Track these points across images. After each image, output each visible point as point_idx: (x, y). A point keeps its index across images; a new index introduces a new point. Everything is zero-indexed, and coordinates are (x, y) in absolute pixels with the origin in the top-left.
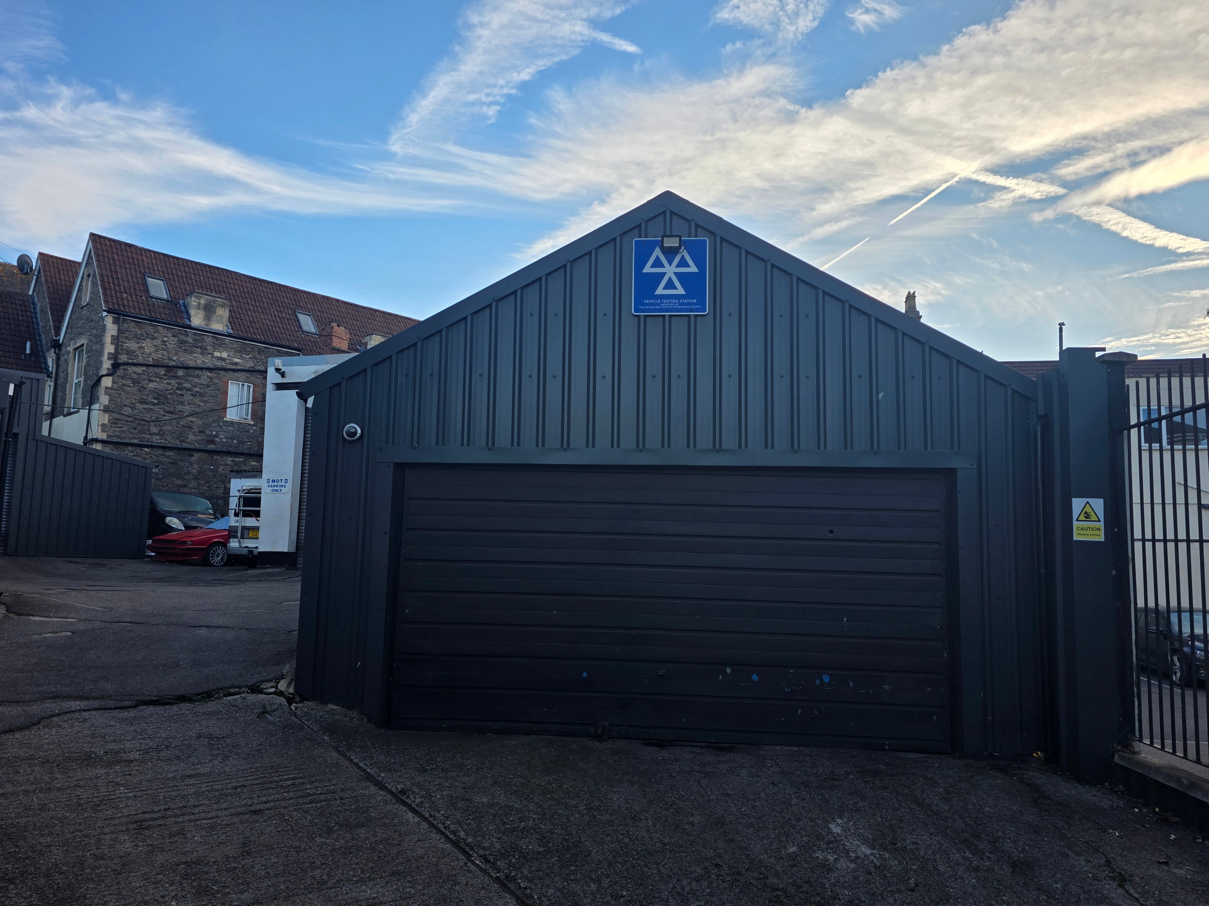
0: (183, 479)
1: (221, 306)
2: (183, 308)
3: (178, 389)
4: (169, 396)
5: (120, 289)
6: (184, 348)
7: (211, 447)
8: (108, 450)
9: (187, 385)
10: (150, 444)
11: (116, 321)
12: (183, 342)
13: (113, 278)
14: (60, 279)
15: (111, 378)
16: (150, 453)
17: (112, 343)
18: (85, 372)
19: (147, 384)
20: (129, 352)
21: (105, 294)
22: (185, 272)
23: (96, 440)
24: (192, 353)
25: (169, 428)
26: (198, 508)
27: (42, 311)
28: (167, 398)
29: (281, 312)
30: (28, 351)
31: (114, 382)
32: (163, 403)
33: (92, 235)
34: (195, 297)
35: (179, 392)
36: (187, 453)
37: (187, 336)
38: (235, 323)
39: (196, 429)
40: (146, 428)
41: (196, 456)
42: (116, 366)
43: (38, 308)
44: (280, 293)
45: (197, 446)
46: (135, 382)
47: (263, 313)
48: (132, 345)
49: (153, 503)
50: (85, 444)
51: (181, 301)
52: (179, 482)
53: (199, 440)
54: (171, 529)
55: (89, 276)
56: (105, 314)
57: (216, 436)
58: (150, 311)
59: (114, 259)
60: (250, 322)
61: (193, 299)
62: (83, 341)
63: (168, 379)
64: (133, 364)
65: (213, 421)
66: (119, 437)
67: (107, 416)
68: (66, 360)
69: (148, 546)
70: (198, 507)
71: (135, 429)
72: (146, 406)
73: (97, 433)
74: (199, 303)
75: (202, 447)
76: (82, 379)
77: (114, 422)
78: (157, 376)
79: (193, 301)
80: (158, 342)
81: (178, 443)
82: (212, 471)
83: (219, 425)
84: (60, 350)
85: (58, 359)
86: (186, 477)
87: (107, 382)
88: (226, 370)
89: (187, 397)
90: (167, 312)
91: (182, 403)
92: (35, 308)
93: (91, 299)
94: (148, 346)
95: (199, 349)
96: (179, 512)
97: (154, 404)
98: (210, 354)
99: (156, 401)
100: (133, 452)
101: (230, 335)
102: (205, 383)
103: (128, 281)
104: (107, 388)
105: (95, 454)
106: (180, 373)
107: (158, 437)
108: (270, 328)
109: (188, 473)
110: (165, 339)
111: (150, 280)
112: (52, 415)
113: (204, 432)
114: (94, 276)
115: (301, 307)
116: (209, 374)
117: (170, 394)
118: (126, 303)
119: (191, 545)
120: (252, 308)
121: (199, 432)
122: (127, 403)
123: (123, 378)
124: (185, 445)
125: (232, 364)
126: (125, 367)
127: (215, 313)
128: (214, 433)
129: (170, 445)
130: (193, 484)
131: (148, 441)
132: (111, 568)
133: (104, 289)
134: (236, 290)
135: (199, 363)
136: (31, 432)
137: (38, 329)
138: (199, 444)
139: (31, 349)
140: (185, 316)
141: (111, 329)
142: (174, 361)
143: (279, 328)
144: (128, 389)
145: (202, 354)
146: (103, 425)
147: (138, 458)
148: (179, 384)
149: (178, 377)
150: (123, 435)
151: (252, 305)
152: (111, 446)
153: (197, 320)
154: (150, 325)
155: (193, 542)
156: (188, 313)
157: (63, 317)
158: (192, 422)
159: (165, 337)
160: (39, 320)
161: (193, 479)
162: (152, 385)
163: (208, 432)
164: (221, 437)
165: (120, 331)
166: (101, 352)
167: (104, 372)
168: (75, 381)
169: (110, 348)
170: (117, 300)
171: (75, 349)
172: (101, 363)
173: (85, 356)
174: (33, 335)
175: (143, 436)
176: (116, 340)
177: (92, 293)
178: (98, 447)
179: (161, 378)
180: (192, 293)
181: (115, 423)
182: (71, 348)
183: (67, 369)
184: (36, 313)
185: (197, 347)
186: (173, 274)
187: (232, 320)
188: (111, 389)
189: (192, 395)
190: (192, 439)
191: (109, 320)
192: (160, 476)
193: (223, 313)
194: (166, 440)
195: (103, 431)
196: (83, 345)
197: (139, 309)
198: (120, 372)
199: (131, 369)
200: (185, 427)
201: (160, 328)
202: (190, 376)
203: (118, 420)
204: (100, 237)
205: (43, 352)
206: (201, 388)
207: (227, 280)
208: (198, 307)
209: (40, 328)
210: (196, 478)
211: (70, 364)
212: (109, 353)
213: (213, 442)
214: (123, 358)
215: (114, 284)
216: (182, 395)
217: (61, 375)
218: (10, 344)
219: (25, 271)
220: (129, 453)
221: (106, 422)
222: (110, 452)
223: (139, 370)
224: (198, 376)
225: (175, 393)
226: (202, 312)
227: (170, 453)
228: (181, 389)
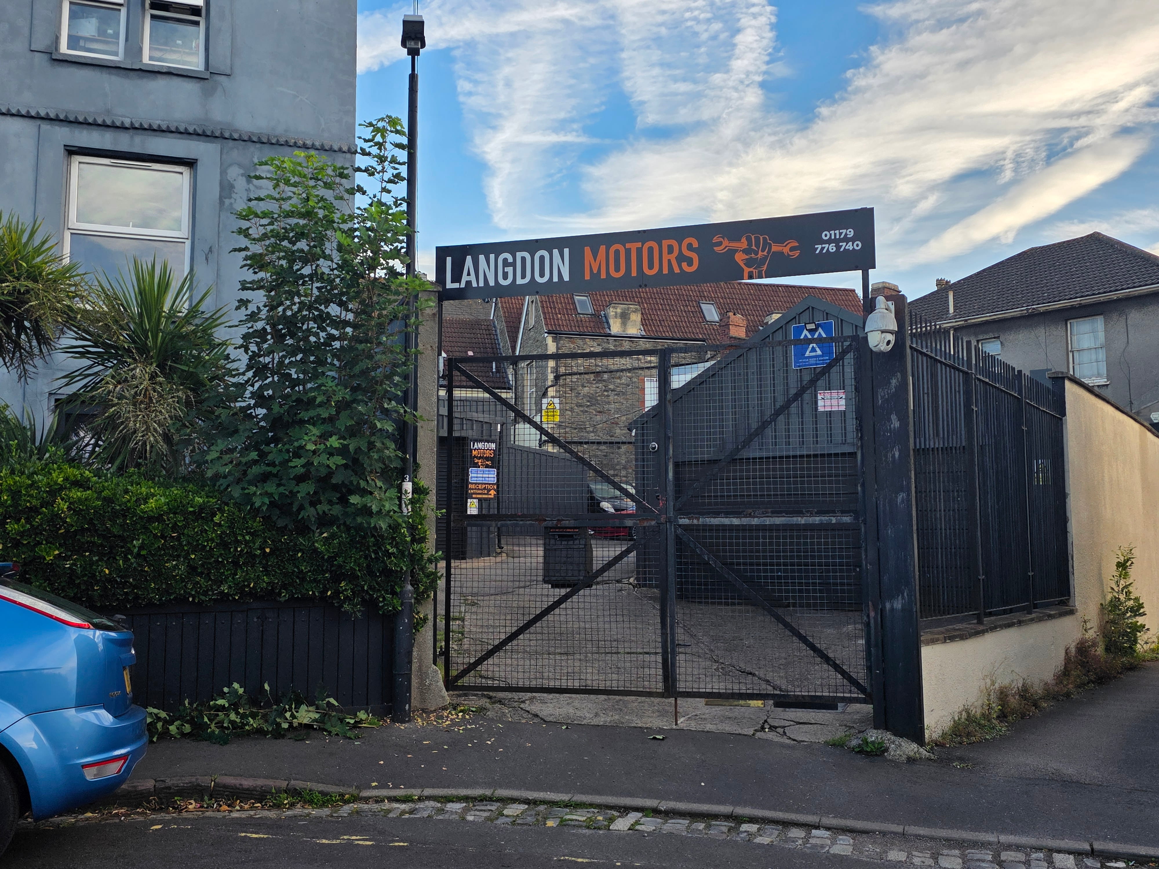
1: (634, 311)
2: (604, 319)
3: (605, 391)
4: (599, 398)
5: (556, 311)
9: (611, 387)
10: (587, 440)
11: (555, 340)
12: (606, 350)
13: (549, 302)
14: (512, 303)
15: (554, 388)
16: (588, 449)
18: (536, 384)
19: (582, 390)
20: (566, 364)
21: (545, 318)
23: (548, 441)
25: (601, 425)
27: (501, 333)
28: (597, 400)
29: (687, 306)
30: (494, 369)
31: (557, 391)
32: (595, 405)
34: (613, 307)
35: (606, 393)
36: (615, 446)
37: (609, 343)
38: (646, 325)
39: (622, 425)
40: (584, 427)
41: (624, 448)
42: (557, 378)
43: (498, 331)
46: (572, 389)
47: (669, 312)
49: (591, 492)
50: (540, 444)
51: (602, 313)
52: (612, 472)
53: (625, 434)
54: (604, 511)
55: (532, 302)
56: (546, 335)
58: (579, 327)
60: (660, 321)
61: (611, 309)
63: (597, 382)
64: (570, 374)
66: (564, 436)
68: (522, 375)
71: (575, 428)
72: (582, 409)
74: (616, 312)
75: (628, 440)
76: (534, 389)
78: (589, 382)
79: (611, 312)
80: (587, 351)
81: (608, 438)
84: (516, 366)
85: (516, 374)
86: (618, 467)
87: (552, 391)
88: (642, 368)
89: (613, 397)
90: (592, 324)
91: (609, 403)
92: (496, 331)
93: (535, 322)
96: (610, 498)
97: (588, 406)
99: (589, 404)
101: (642, 337)
102: (626, 383)
103: (561, 303)
104: (552, 396)
105: (548, 455)
106: (606, 376)
107: (592, 434)
108: (676, 325)
109: (618, 463)
110: (592, 349)
111: (577, 298)
112: (515, 423)
114: (536, 303)
115: (704, 297)
116: (628, 374)
117: (599, 396)
118: (560, 322)
120: (661, 307)
121: (624, 427)
122: (568, 407)
123: (563, 386)
124: (614, 439)
125: (646, 362)
126: (564, 377)
127: (629, 319)
129: (602, 440)
130: (623, 472)
133: (544, 313)
134: (646, 293)
135: (620, 365)
136: (504, 443)
138: (625, 437)
139: (496, 367)
140: (606, 326)
141: (551, 347)
143: (685, 322)
144: (568, 395)
148: (605, 387)
149: (604, 381)
150: (567, 435)
151: (661, 305)
153: (616, 328)
154: (580, 338)
156: (608, 323)
157: (517, 337)
158: (618, 419)
159: (592, 347)
160: (500, 340)
162: (585, 390)
165: (558, 346)
166: (545, 367)
167: (549, 383)
168: (529, 392)
169: (552, 363)
170: (554, 322)
171: (527, 364)
172: (546, 376)
173: (535, 370)
174: (496, 356)
175: (582, 434)
177: (536, 317)
179: (591, 383)
180: (610, 304)
181: (561, 426)
182: (524, 364)
183: (522, 382)
184: (497, 335)
187: (644, 323)
188: (555, 396)
189: (616, 394)
190: (619, 433)
191: (549, 340)
193: (636, 318)
194: (599, 436)
197: (571, 326)
198: (561, 382)
199: (568, 379)
200: (613, 423)
201: (587, 340)
202: (613, 378)
203: (562, 422)
205: (505, 369)
206: (622, 388)
208: (616, 317)
209: (501, 348)
210: (625, 468)
211: (525, 378)
212: (551, 367)
214: (562, 371)
215: (551, 307)
216: (608, 396)
217: (519, 387)
218: (482, 365)
223: (575, 378)
224: (620, 378)
225: (603, 395)
226: (619, 320)
227: (603, 447)
228: (607, 391)
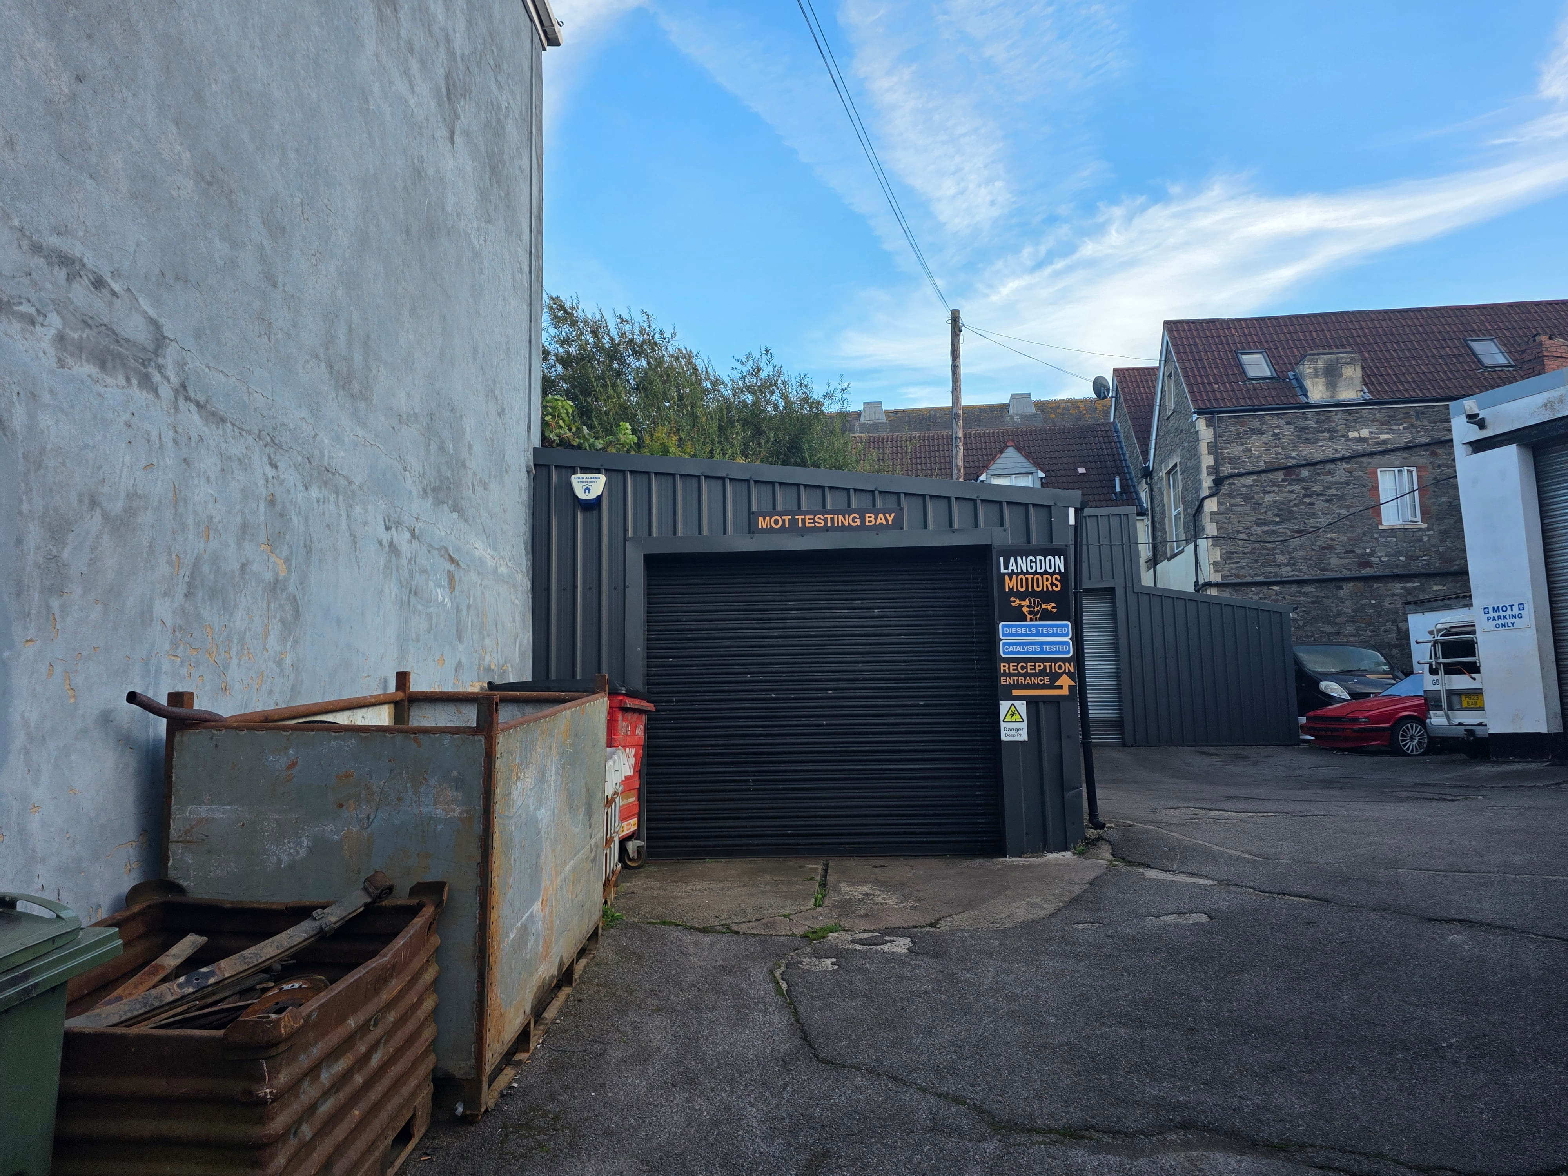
0: (1334, 624)
1: (1348, 364)
2: (1294, 382)
3: (1305, 496)
4: (1295, 509)
5: (1209, 379)
6: (1304, 436)
7: (1366, 572)
8: (1226, 594)
9: (1317, 488)
10: (1279, 579)
11: (1210, 423)
12: (1302, 429)
13: (1198, 368)
14: (1140, 393)
15: (1215, 499)
16: (1281, 593)
17: (1209, 453)
18: (1184, 498)
19: (1263, 498)
20: (1232, 460)
21: (1192, 392)
22: (1290, 333)
23: (1209, 585)
24: (1316, 441)
25: (1302, 553)
26: (1365, 665)
27: (1126, 437)
28: (1291, 512)
29: (1443, 348)
30: (1118, 489)
31: (1219, 504)
32: (1289, 520)
33: (1166, 323)
34: (1309, 361)
35: (1307, 500)
36: (1333, 585)
37: (1306, 419)
38: (1373, 384)
39: (1340, 549)
40: (1271, 558)
41: (1347, 588)
42: (1219, 482)
43: (1122, 435)
44: (1436, 321)
45: (1346, 573)
46: (1246, 498)
47: (1414, 357)
48: (1235, 450)
49: (1298, 663)
50: (1197, 591)
51: (1290, 374)
52: (1329, 628)
53: (1348, 564)
54: (1329, 699)
55: (1170, 376)
56: (1195, 417)
57: (1371, 555)
58: (1250, 398)
59: (1196, 345)
60: (1396, 375)
61: (1307, 365)
62: (1175, 459)
63: (1289, 484)
64: (1241, 475)
65: (1364, 534)
66: (1237, 576)
67: (1217, 551)
68: (1160, 489)
69: (1302, 727)
70: (1365, 662)
71: (1256, 561)
72: (1266, 528)
73: (1209, 575)
74: (1316, 369)
75: (1354, 574)
76: (1181, 509)
77: (1228, 556)
78: (1274, 484)
79: (1307, 369)
80: (1267, 437)
81: (1318, 574)
82: (1374, 606)
83: (1372, 538)
84: (1151, 479)
85: (1151, 490)
86: (1338, 620)
87: (1211, 505)
88: (1371, 454)
89: (1320, 505)
90: (1274, 393)
91: (1314, 515)
92: (1118, 437)
93: (1176, 404)
94: (1255, 444)
95: (1325, 434)
96: (1338, 673)
97: (1277, 523)
98: (1343, 436)
99: (1277, 519)
100: (1258, 593)
101: (1368, 403)
102: (1342, 480)
103: (1217, 367)
104: (1212, 513)
105: (1210, 603)
106: (1305, 473)
107: (1289, 569)
108: (1429, 375)
109: (1339, 614)
110: (1277, 431)
111: (1245, 358)
112: (1154, 562)
113: (1353, 551)
114: (1176, 374)
115: (1474, 331)
116: (1346, 466)
117: (1295, 505)
118: (1218, 395)
119: (1366, 723)
120: (1395, 355)
121: (1346, 552)
122: (1240, 529)
123: (1230, 495)
124: (1328, 575)
125: (1378, 443)
126: (1231, 481)
127: (1342, 375)
128: (1368, 551)
129: (1306, 577)
130: (1349, 628)
131: (1276, 576)
132: (1256, 763)
133: (1190, 385)
134: (1366, 336)
135: (1329, 453)
136: (1129, 584)
137: (1125, 461)
138: (1349, 570)
139: (1121, 486)
140: (1300, 393)
141: (1205, 433)
142: (1294, 458)
143: (1445, 372)
144: (1239, 509)
145: (1331, 439)
146: (1215, 563)
147: (1266, 601)
148: (1305, 489)
149: (1303, 480)
150: (1242, 572)
151: (1395, 351)
152: (1229, 589)
153: (1317, 392)
154: (1255, 417)
155: (1372, 719)
156: (1302, 387)
157: (1149, 436)
158: (1332, 540)
159: (1276, 427)
160: (1125, 448)
161: (1348, 621)
162: (1268, 498)
163: (1359, 551)
164: (1380, 554)
165: (1217, 436)
166: (1197, 469)
167: (1205, 492)
168: (1174, 513)
169: (1207, 461)
170: (1208, 396)
171: (1168, 473)
172: (1200, 482)
173: (1180, 478)
174: (1121, 469)
175: (1269, 569)
176: (1213, 449)
177: (1176, 396)
178: (1213, 592)
179: (1279, 486)
180: (1303, 358)
181: (1230, 558)
182: (1163, 474)
183: (1162, 500)
184: (1120, 442)
185: (1323, 432)
186: (1273, 341)
187: (1367, 380)
188: (1218, 513)
189: (1327, 501)
190: (1336, 564)
191: (1201, 424)
192: (1301, 623)
193: (1353, 373)
194: (1300, 571)
195: (1216, 571)
196: (1175, 465)
197: (1237, 399)
198: (1225, 489)
199: (1239, 482)
200: (1324, 548)
201: (1268, 418)
202: (1319, 474)
203: (1233, 553)
204: (1175, 322)
205: (1134, 486)
206: (1337, 489)
207: (1351, 326)
208: (1316, 375)
209: (1127, 458)
210: (1352, 620)
211: (1165, 493)
212: (1208, 467)
213: (1368, 564)
214: (1226, 469)
215: (1201, 376)
216: (1312, 504)
217: (1157, 509)
218: (1098, 484)
219: (1102, 395)
220: (1253, 596)
221: (1218, 559)
222: (1229, 596)
223: (1249, 481)
224: (1330, 473)
225: (1302, 503)
226: (1322, 381)
227: (1308, 589)
228: (1310, 496)
